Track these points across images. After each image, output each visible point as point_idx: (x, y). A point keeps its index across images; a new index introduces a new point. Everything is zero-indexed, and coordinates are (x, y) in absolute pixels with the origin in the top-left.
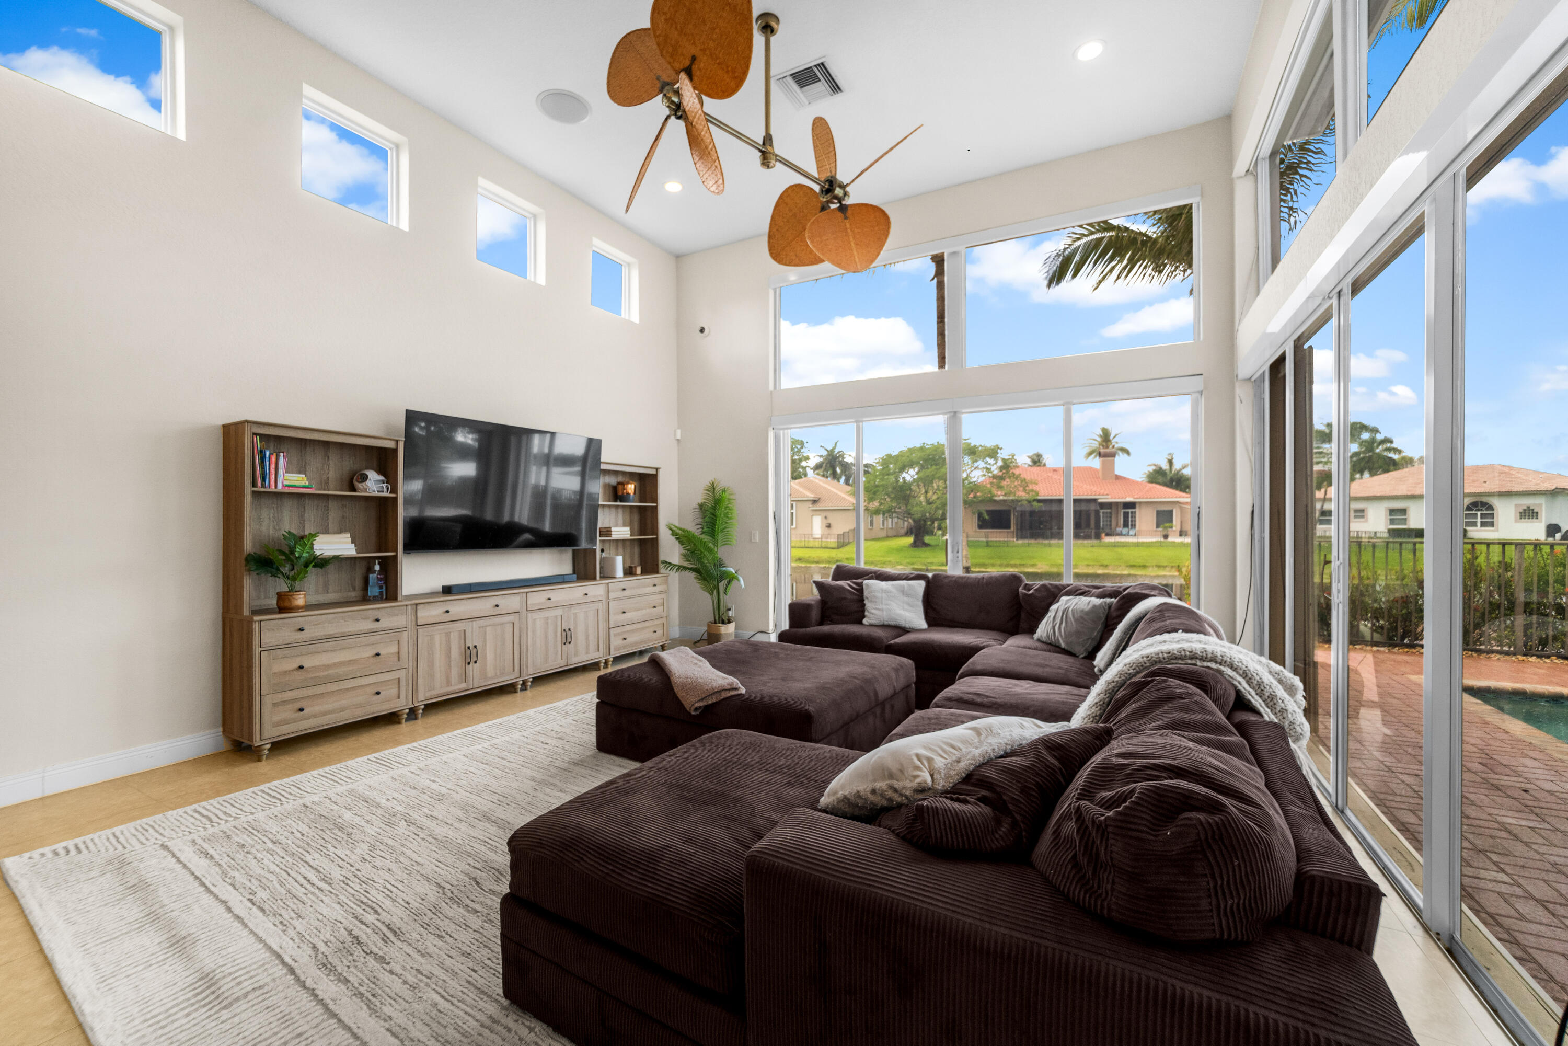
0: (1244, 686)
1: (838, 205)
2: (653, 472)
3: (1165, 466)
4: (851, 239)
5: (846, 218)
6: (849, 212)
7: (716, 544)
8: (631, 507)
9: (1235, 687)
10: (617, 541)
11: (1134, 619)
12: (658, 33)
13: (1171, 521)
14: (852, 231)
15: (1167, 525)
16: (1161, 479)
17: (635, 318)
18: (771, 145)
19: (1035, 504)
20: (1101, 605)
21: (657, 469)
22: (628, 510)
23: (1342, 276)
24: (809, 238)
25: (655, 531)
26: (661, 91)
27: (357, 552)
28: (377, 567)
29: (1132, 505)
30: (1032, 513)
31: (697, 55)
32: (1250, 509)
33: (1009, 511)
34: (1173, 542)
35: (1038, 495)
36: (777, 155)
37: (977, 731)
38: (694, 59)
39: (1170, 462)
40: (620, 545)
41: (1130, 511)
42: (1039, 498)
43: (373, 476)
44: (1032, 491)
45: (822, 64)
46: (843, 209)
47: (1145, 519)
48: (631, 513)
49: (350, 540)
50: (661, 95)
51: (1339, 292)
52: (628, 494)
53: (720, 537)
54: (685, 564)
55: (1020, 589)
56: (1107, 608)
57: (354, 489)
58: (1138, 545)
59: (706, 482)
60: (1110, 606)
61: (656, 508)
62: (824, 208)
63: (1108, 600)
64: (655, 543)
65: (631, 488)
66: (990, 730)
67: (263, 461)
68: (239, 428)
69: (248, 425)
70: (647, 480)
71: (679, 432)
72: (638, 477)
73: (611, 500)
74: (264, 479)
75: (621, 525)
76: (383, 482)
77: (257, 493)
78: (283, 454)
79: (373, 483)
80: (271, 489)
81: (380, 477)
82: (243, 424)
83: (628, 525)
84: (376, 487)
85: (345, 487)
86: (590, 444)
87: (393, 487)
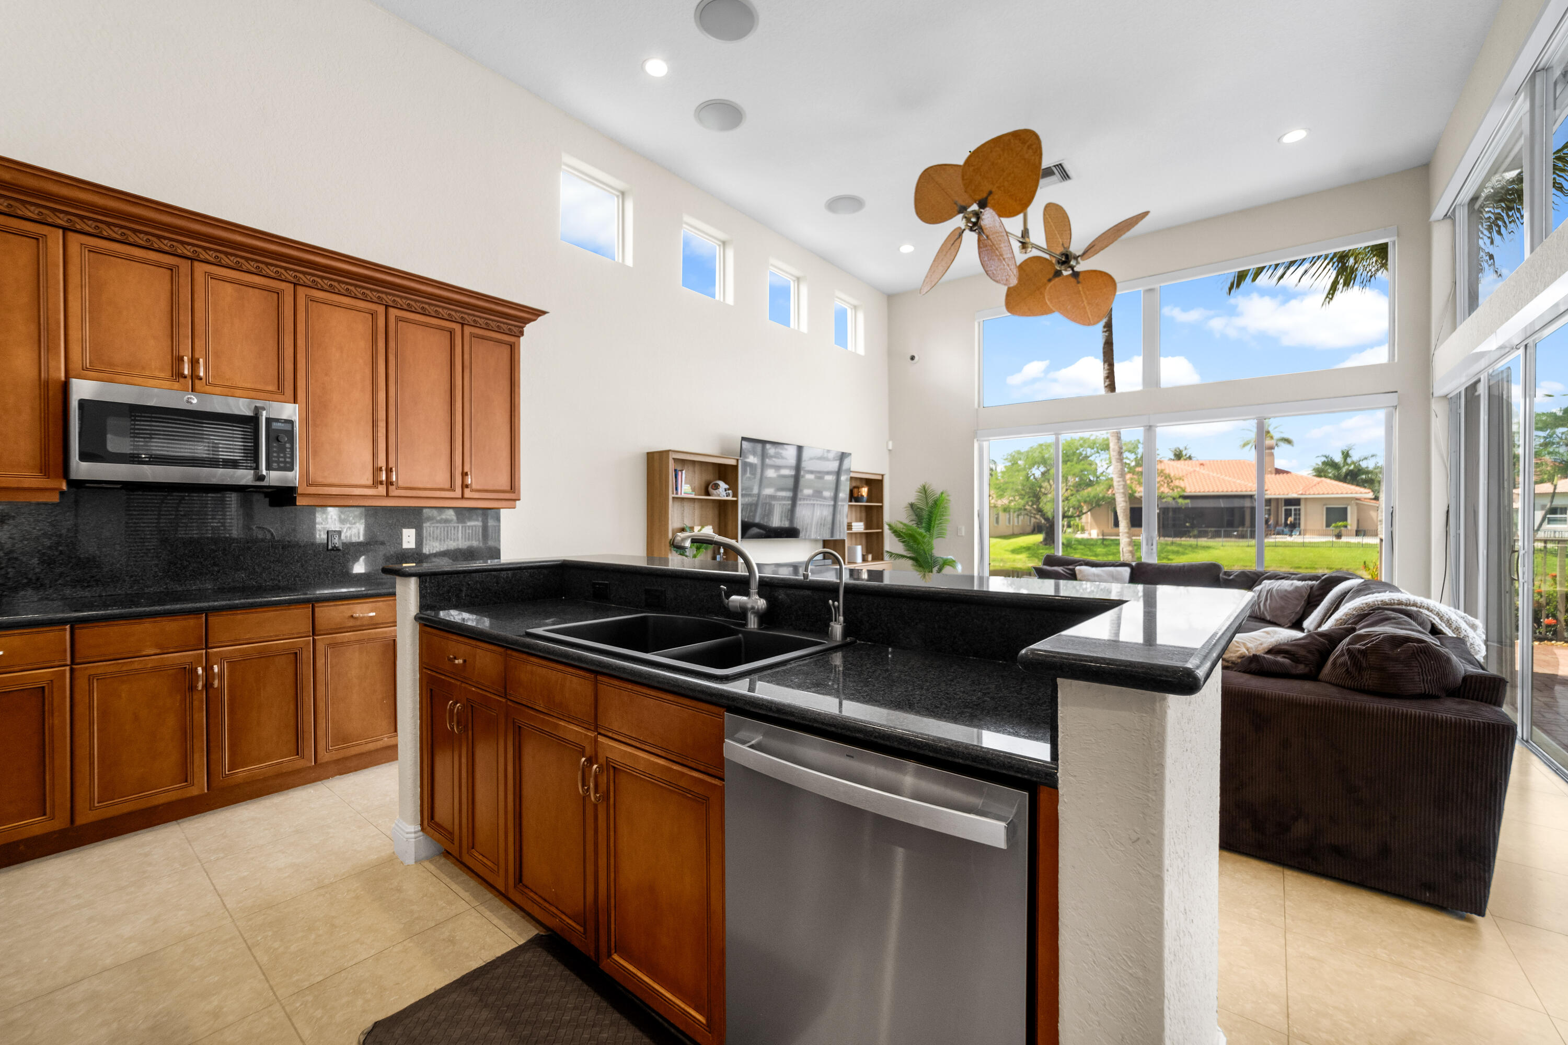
0: (1437, 621)
1: (1071, 272)
2: (880, 478)
3: (1338, 458)
4: (1084, 299)
5: (1078, 282)
6: (1081, 277)
7: (931, 536)
8: (861, 506)
9: (1431, 621)
10: (856, 533)
11: (1340, 593)
12: (965, 178)
13: (1345, 519)
14: (1085, 293)
15: (1340, 524)
16: (1331, 472)
17: (861, 351)
18: (1028, 237)
19: (1181, 501)
20: (1302, 587)
21: (883, 475)
22: (858, 509)
23: (1528, 335)
24: (1049, 300)
25: (881, 527)
26: (960, 212)
28: (722, 550)
29: (1296, 502)
30: (1177, 510)
31: (993, 190)
32: (1446, 509)
34: (1347, 543)
35: (1184, 491)
36: (1032, 244)
37: (1268, 633)
38: (990, 193)
39: (1346, 455)
40: (858, 536)
41: (1293, 508)
42: (1186, 494)
43: (723, 485)
44: (1177, 487)
45: (1060, 164)
46: (1076, 275)
47: (1313, 518)
48: (861, 511)
49: (712, 528)
50: (961, 215)
51: (1526, 346)
52: (862, 496)
53: (935, 531)
54: (905, 553)
55: (1221, 575)
56: (1309, 589)
57: (708, 494)
58: (1303, 545)
59: (918, 485)
60: (1312, 587)
61: (881, 507)
62: (1058, 274)
63: (1310, 583)
64: (880, 536)
65: (864, 491)
66: (1275, 632)
67: (676, 477)
68: (664, 454)
69: (670, 453)
70: (875, 485)
71: (890, 443)
72: (869, 482)
73: (850, 501)
74: (677, 489)
75: (856, 521)
76: (729, 489)
77: (673, 498)
78: (684, 472)
79: (722, 492)
80: (679, 496)
81: (727, 486)
82: (667, 452)
83: (861, 521)
84: (724, 493)
85: (703, 493)
86: (843, 456)
87: (736, 493)
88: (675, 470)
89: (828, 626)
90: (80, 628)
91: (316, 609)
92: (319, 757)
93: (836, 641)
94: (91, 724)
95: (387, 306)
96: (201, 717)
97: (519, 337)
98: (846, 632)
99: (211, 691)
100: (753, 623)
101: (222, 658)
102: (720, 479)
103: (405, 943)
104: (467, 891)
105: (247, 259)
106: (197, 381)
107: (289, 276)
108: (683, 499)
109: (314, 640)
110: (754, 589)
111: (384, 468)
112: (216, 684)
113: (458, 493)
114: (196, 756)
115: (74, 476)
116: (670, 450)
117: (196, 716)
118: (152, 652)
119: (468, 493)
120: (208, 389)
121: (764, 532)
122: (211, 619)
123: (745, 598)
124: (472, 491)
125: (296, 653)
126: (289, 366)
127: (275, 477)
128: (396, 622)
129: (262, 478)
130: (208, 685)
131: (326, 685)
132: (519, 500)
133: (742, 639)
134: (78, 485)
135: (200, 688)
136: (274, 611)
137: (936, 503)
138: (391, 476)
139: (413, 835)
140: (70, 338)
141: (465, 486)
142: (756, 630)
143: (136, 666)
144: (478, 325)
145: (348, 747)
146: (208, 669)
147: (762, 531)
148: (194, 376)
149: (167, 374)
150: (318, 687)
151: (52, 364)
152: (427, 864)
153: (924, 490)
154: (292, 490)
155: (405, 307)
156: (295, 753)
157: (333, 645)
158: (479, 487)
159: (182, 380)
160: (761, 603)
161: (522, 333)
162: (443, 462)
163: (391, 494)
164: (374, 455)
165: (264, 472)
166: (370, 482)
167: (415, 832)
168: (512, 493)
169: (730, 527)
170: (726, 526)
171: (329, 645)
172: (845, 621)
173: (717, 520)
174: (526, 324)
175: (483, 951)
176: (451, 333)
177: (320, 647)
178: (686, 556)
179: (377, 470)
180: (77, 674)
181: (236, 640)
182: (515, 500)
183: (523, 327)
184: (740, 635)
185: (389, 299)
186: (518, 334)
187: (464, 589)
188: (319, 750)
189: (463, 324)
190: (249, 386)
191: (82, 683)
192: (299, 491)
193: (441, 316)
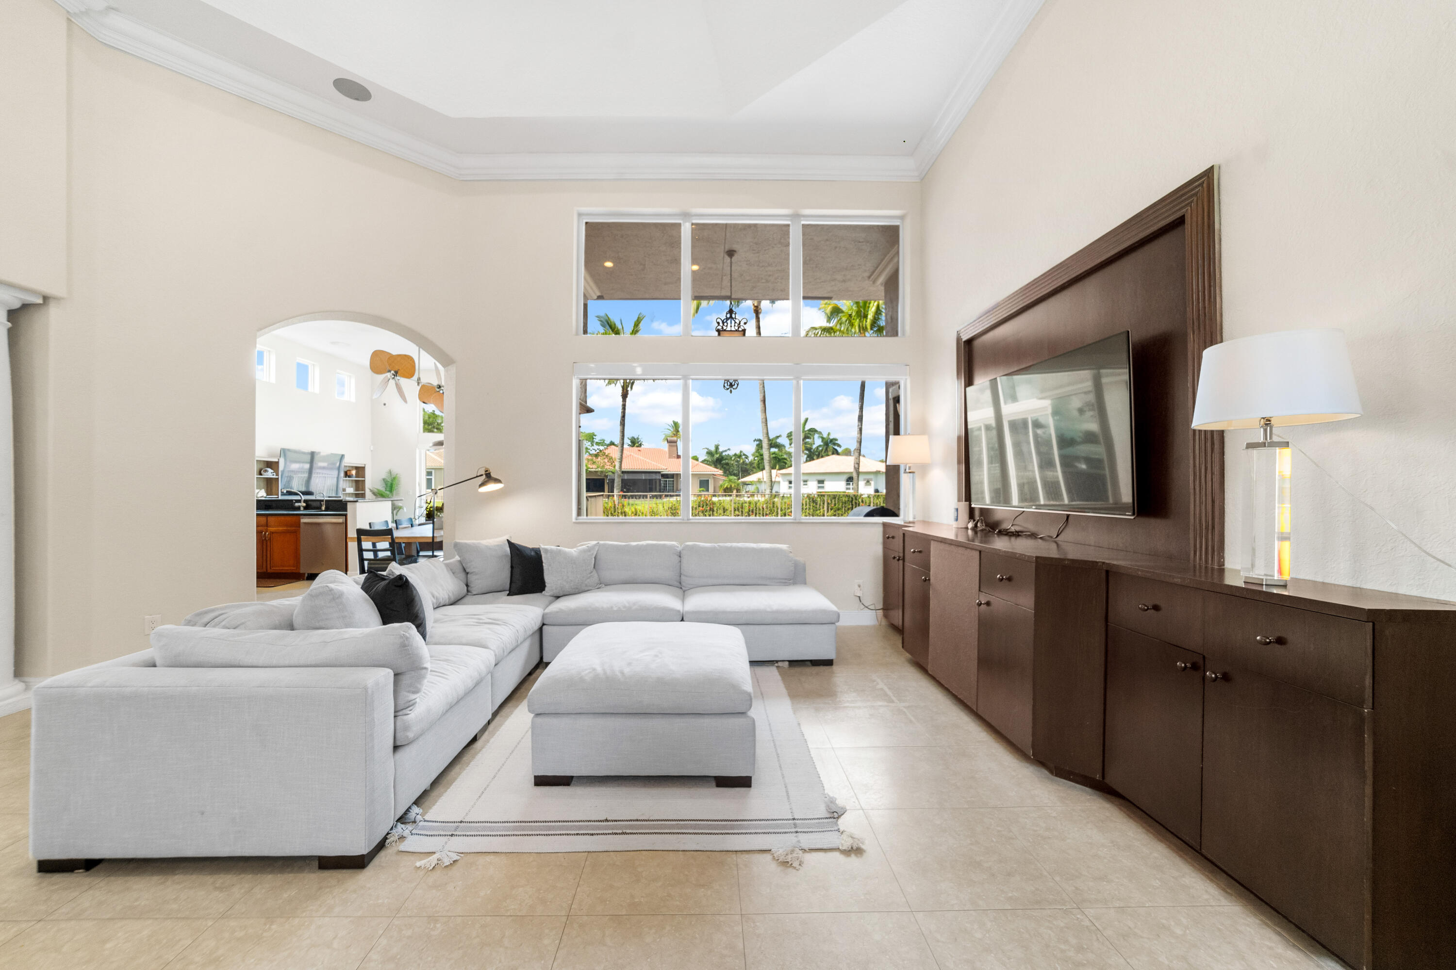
8: (352, 480)
17: (353, 400)
21: (364, 465)
25: (364, 489)
33: (604, 479)
39: (717, 447)
43: (270, 470)
48: (351, 483)
49: (264, 491)
52: (352, 475)
57: (260, 474)
59: (387, 471)
61: (364, 481)
64: (364, 494)
65: (354, 472)
70: (360, 470)
71: (372, 447)
72: (357, 468)
73: (346, 477)
75: (349, 487)
76: (273, 473)
79: (270, 473)
81: (272, 471)
83: (352, 487)
85: (258, 474)
86: (343, 456)
87: (277, 475)
102: (267, 467)
110: (302, 501)
137: (394, 478)
153: (390, 472)
160: (304, 504)
169: (274, 490)
170: (271, 490)
173: (266, 487)
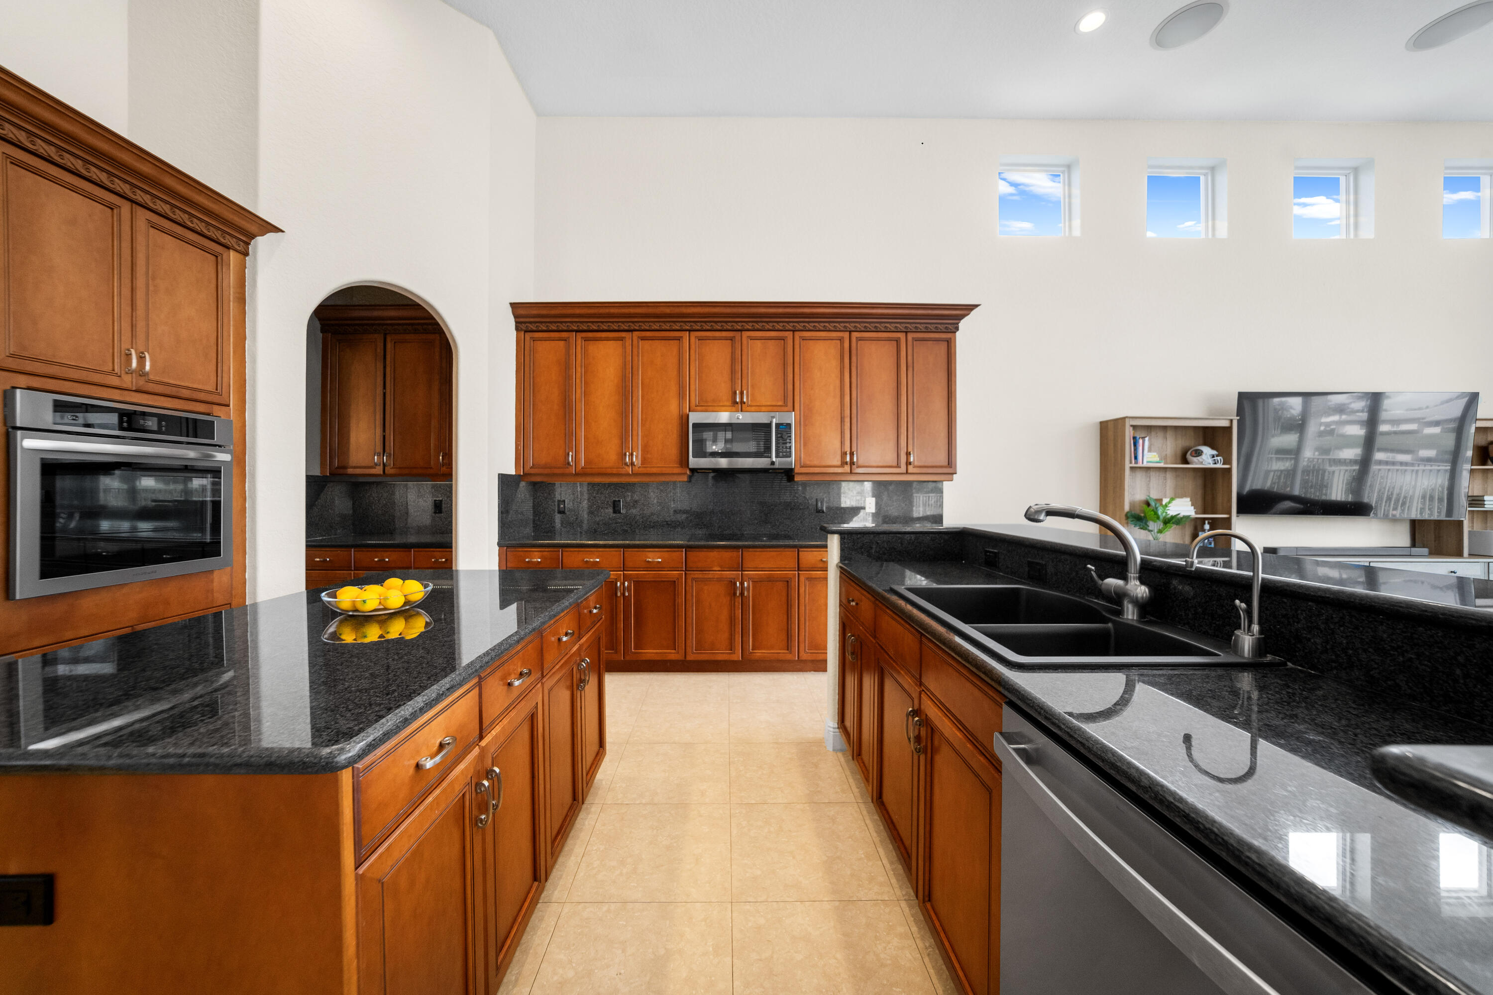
27: (1196, 513)
28: (1207, 527)
43: (1207, 451)
49: (1190, 503)
57: (1185, 461)
67: (1135, 444)
68: (1119, 423)
69: (1127, 420)
74: (1136, 458)
76: (1217, 456)
77: (1132, 468)
78: (1147, 439)
79: (1207, 458)
80: (1140, 465)
81: (1215, 452)
82: (1123, 419)
84: (1210, 460)
85: (1179, 460)
87: (1228, 461)
88: (1134, 438)
89: (1232, 633)
90: (690, 551)
91: (800, 553)
92: (800, 655)
93: (1243, 657)
94: (692, 606)
95: (850, 332)
96: (739, 613)
97: (955, 332)
98: (1261, 647)
99: (744, 598)
100: (1130, 614)
101: (750, 578)
102: (1205, 444)
103: (806, 805)
104: (858, 788)
105: (767, 322)
106: (743, 405)
107: (788, 327)
108: (1148, 469)
109: (798, 574)
110: (1133, 573)
111: (848, 453)
112: (746, 594)
113: (903, 469)
114: (736, 636)
115: (691, 466)
116: (1127, 417)
117: (736, 612)
118: (717, 569)
119: (911, 469)
120: (749, 408)
121: (1302, 506)
122: (744, 553)
123: (1120, 582)
124: (914, 467)
125: (788, 581)
126: (790, 387)
127: (779, 462)
128: (827, 568)
129: (773, 463)
130: (742, 594)
131: (805, 606)
132: (956, 473)
133: (1112, 631)
134: (694, 471)
135: (738, 595)
136: (776, 551)
138: (853, 459)
139: (832, 730)
140: (691, 390)
141: (908, 463)
142: (1135, 624)
143: (710, 576)
144: (919, 330)
145: (818, 653)
146: (742, 584)
147: (1298, 505)
148: (742, 402)
149: (729, 403)
150: (801, 607)
151: (684, 405)
152: (840, 755)
154: (791, 470)
155: (863, 329)
156: (786, 648)
157: (810, 579)
158: (920, 464)
159: (736, 405)
160: (1141, 591)
161: (957, 329)
162: (892, 445)
163: (853, 472)
164: (842, 443)
165: (774, 459)
166: (839, 463)
167: (834, 728)
168: (949, 468)
169: (1220, 500)
170: (1214, 498)
171: (808, 578)
172: (1261, 632)
173: (1200, 493)
174: (960, 320)
175: (850, 840)
176: (898, 341)
177: (802, 579)
178: (1150, 531)
179: (844, 454)
180: (687, 576)
181: (756, 568)
182: (953, 474)
183: (958, 324)
184: (1110, 625)
185: (851, 326)
186: (954, 330)
187: (874, 547)
188: (800, 650)
189: (906, 332)
190: (769, 403)
191: (689, 581)
192: (796, 471)
193: (889, 330)
